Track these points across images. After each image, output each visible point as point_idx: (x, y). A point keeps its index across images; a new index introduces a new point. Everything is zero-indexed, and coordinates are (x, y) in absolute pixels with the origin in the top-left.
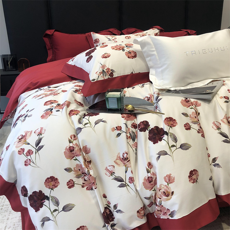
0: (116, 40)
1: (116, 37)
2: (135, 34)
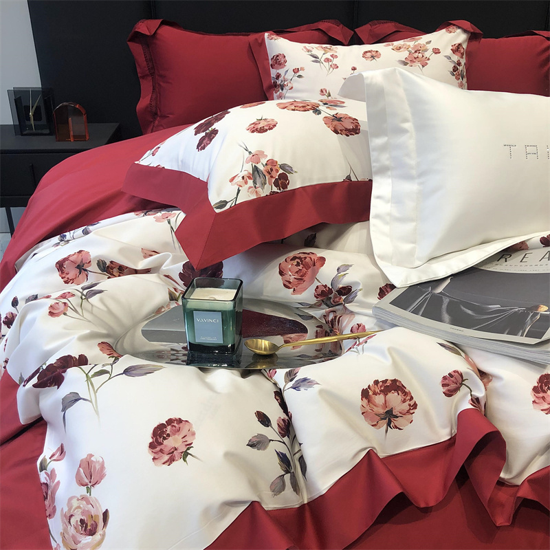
0: (335, 61)
1: (336, 52)
2: (393, 44)
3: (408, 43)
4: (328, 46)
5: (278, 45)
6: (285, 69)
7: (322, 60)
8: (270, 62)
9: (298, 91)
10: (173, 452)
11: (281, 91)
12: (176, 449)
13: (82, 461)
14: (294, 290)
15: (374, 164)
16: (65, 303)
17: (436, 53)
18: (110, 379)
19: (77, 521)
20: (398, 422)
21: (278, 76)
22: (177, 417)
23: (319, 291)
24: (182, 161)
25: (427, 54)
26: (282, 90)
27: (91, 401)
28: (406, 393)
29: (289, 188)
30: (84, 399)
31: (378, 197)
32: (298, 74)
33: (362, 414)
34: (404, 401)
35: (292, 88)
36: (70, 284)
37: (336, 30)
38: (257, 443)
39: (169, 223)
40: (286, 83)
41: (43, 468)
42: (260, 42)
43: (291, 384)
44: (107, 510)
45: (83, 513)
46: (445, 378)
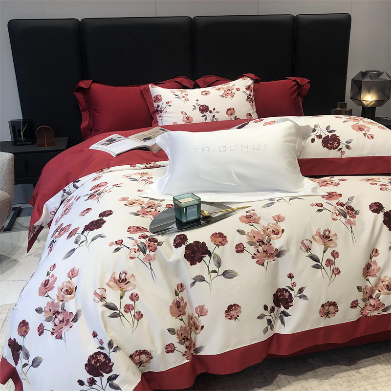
0: (187, 97)
1: (188, 93)
2: (216, 87)
4: (183, 90)
5: (156, 90)
6: (162, 102)
7: (181, 97)
8: (153, 99)
9: (169, 113)
17: (238, 90)
21: (158, 106)
25: (233, 91)
26: (161, 113)
32: (169, 105)
35: (166, 111)
37: (186, 82)
40: (163, 109)
42: (146, 89)
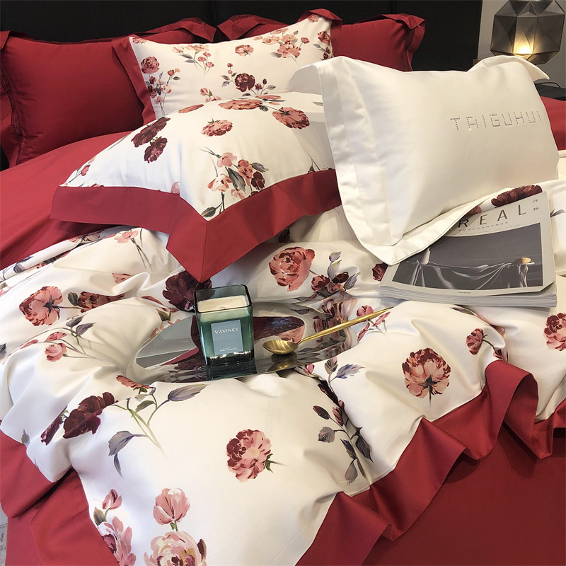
0: (209, 59)
1: (208, 50)
2: (262, 38)
3: (277, 35)
4: (198, 45)
5: (145, 48)
6: (159, 72)
7: (196, 59)
8: (141, 67)
9: (177, 93)
10: (254, 464)
11: (158, 95)
12: (257, 461)
13: (157, 498)
14: (290, 286)
15: (334, 153)
16: (61, 344)
17: (305, 43)
18: (157, 408)
19: (168, 561)
20: (437, 387)
21: (153, 80)
22: (246, 429)
23: (316, 283)
24: (127, 176)
25: (298, 44)
26: (160, 94)
27: (146, 436)
28: (439, 359)
29: (266, 186)
30: (137, 436)
31: (345, 184)
32: (174, 76)
33: (407, 387)
34: (439, 367)
35: (170, 91)
36: (40, 326)
37: (200, 28)
38: (326, 436)
39: (134, 241)
40: (162, 87)
41: (100, 519)
42: (125, 46)
43: (335, 374)
44: (201, 541)
45: (173, 551)
46: (469, 338)
